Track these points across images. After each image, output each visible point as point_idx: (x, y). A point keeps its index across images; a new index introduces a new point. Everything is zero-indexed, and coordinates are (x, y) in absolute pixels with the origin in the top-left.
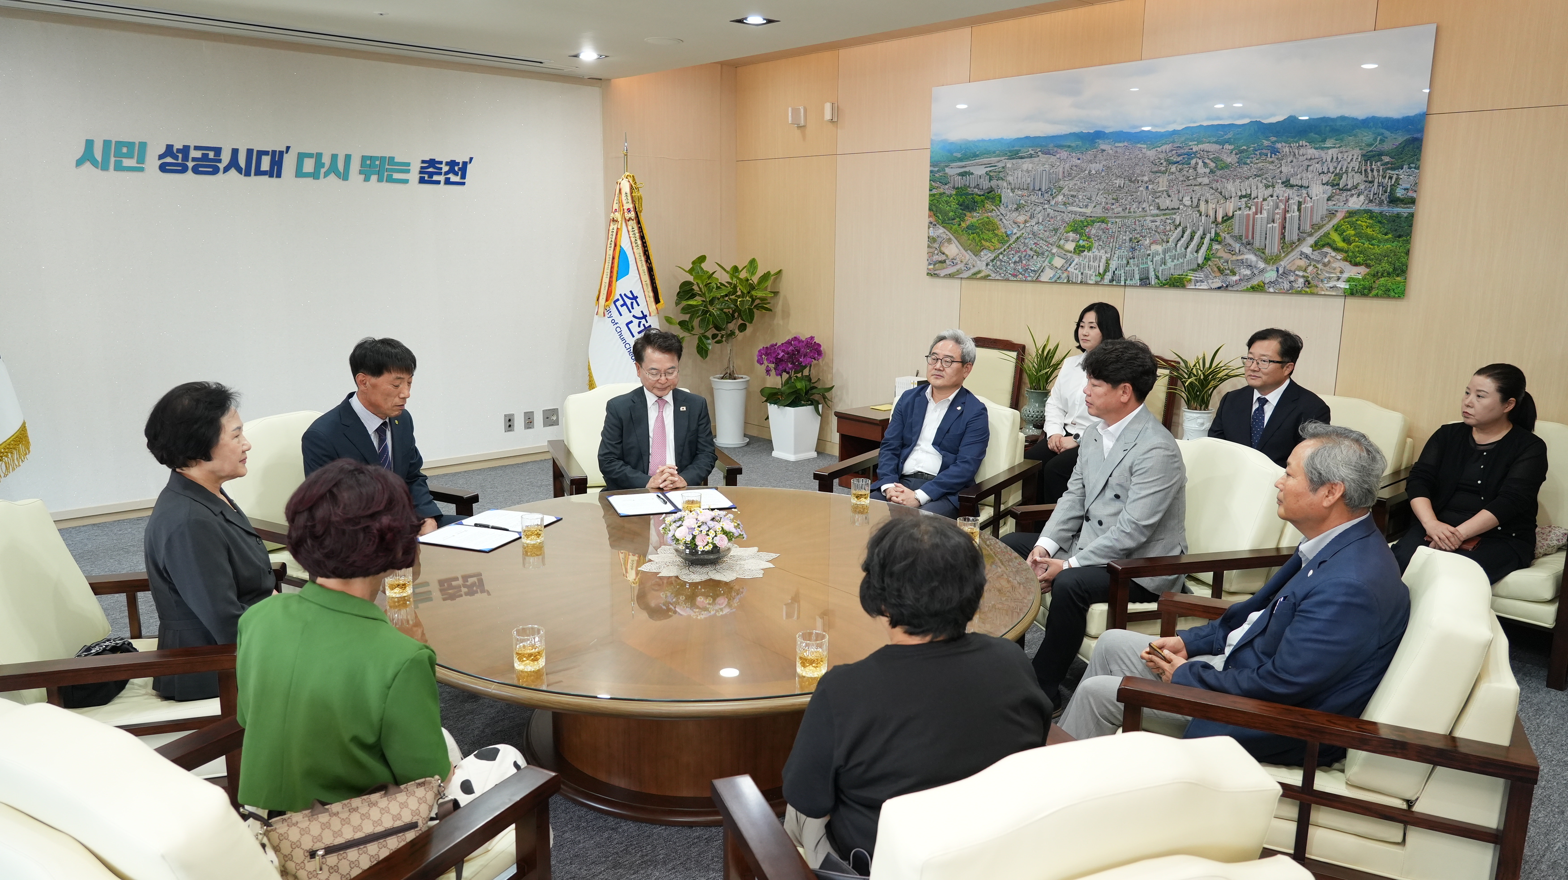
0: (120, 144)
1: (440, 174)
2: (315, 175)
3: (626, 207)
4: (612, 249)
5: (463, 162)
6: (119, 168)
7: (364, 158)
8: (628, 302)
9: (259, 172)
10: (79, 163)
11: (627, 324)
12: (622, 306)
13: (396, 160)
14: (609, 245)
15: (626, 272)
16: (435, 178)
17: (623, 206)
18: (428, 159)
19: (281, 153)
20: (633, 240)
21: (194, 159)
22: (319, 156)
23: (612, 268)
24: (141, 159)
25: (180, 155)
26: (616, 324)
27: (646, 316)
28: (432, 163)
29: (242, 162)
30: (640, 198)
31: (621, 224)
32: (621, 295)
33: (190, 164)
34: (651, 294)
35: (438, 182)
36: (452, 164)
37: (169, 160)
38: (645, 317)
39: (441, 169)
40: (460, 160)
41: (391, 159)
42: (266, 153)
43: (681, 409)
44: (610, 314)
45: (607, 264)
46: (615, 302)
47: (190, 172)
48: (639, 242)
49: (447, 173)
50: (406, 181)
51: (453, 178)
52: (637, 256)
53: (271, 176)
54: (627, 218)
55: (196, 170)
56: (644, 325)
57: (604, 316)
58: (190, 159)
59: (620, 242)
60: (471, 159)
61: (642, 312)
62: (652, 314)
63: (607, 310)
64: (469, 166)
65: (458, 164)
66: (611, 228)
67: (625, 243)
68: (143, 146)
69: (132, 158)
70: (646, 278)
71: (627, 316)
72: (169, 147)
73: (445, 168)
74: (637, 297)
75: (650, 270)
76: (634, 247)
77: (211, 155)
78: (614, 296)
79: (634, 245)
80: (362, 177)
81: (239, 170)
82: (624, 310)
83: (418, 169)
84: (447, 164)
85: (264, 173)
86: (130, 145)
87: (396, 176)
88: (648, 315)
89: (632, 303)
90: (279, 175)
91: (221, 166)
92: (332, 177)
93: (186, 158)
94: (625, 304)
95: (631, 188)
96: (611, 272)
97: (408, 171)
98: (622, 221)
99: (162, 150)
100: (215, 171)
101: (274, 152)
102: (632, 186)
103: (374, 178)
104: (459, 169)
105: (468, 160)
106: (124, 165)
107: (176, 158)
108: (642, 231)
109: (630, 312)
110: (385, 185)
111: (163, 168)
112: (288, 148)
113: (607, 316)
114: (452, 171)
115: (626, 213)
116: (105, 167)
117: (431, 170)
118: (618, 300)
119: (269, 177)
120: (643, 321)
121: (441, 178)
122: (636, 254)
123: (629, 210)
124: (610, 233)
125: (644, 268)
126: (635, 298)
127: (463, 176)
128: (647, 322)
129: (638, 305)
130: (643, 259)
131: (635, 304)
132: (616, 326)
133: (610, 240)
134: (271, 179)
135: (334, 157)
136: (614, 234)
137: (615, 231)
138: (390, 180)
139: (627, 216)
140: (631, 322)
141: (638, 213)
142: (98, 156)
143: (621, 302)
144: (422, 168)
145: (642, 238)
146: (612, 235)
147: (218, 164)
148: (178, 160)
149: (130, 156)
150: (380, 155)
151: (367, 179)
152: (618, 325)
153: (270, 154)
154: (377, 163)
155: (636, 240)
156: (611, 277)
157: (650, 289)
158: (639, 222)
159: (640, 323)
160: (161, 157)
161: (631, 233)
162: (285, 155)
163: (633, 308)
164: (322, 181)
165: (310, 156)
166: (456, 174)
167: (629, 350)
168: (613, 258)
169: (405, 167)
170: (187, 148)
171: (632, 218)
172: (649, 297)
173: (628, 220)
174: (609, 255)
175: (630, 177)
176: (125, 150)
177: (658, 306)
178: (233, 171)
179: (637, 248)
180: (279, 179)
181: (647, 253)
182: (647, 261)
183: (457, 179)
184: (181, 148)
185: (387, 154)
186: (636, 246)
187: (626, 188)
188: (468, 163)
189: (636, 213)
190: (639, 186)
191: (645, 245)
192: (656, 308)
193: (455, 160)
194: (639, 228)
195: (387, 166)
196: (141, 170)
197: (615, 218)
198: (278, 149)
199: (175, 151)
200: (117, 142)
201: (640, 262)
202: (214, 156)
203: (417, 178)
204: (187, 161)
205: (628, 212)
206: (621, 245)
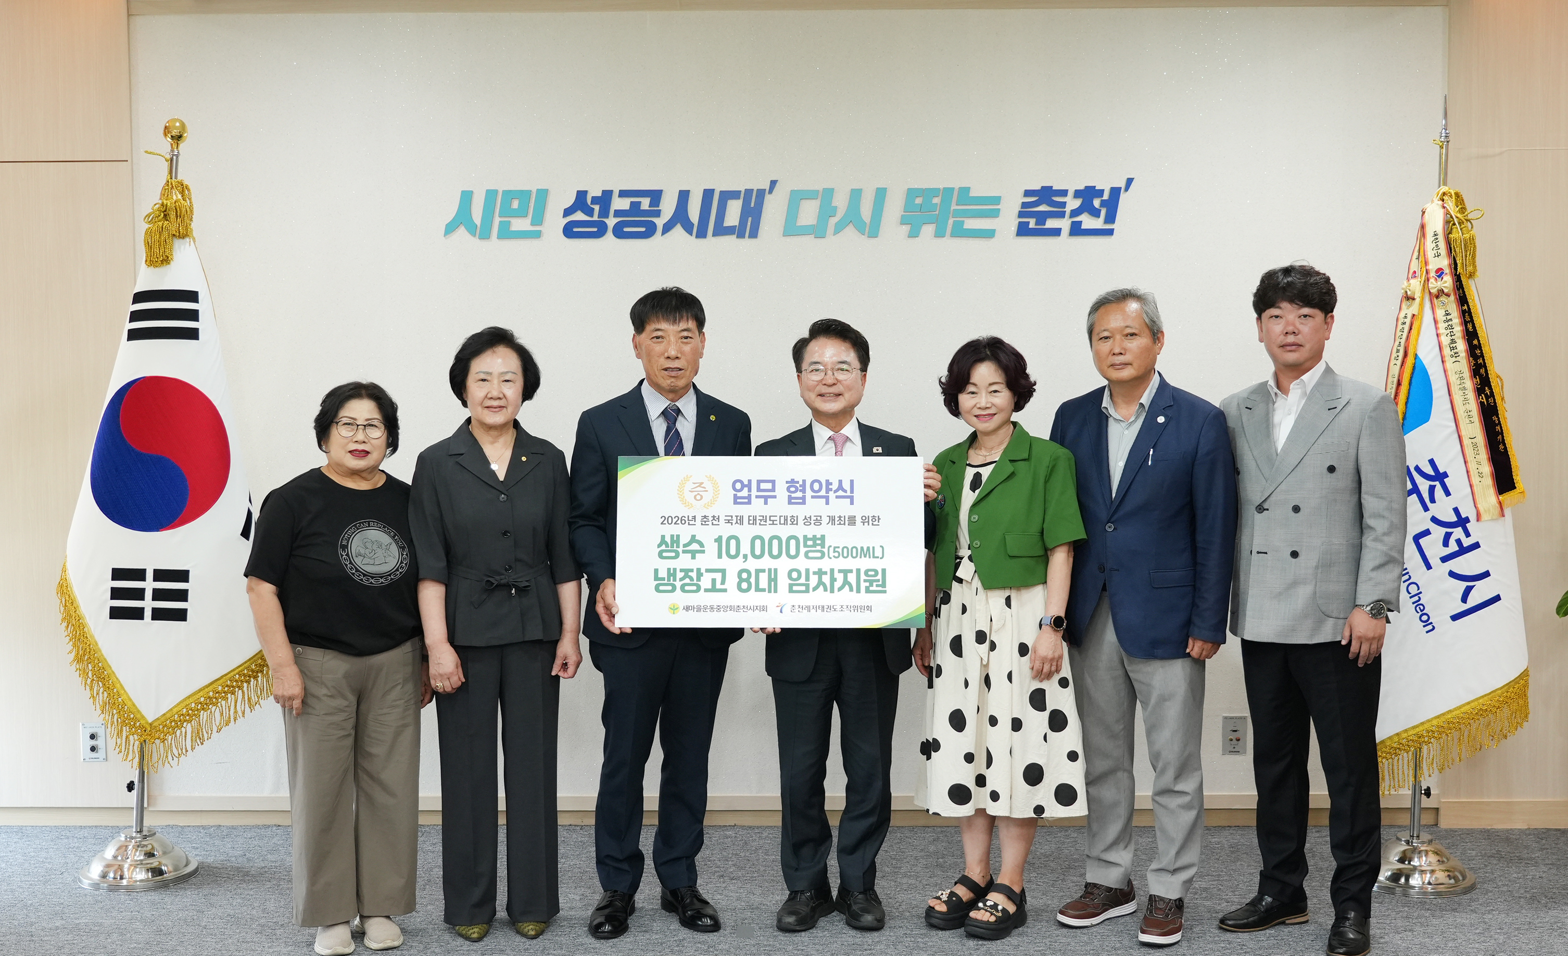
0: (509, 195)
1: (1061, 215)
2: (818, 231)
3: (1433, 266)
4: (1399, 363)
5: (1112, 188)
6: (506, 234)
7: (911, 193)
8: (1424, 485)
9: (721, 230)
10: (450, 229)
11: (1417, 539)
13: (973, 194)
14: (1394, 355)
15: (1424, 416)
16: (1051, 224)
17: (1426, 263)
18: (1038, 188)
19: (761, 193)
21: (618, 213)
22: (828, 193)
24: (538, 219)
25: (597, 208)
27: (1467, 520)
28: (1046, 194)
29: (694, 214)
30: (1470, 245)
31: (1422, 305)
33: (611, 222)
34: (1487, 469)
35: (1056, 232)
36: (1088, 194)
37: (579, 216)
38: (1462, 522)
39: (1063, 205)
40: (1105, 186)
41: (965, 191)
42: (735, 195)
47: (610, 234)
48: (1461, 346)
49: (1075, 213)
50: (989, 234)
51: (1088, 222)
52: (1453, 379)
53: (741, 235)
54: (1434, 291)
55: (619, 233)
56: (1459, 542)
58: (612, 213)
59: (1416, 348)
60: (1130, 181)
61: (1456, 510)
62: (1484, 517)
64: (1124, 197)
65: (1101, 192)
66: (1402, 315)
67: (1427, 348)
68: (543, 194)
69: (526, 216)
70: (1474, 430)
72: (581, 195)
73: (1073, 204)
74: (1445, 475)
75: (1490, 414)
76: (1447, 358)
77: (645, 203)
79: (1447, 351)
80: (906, 228)
81: (688, 228)
83: (1017, 208)
84: (1077, 194)
85: (730, 231)
86: (524, 195)
87: (971, 224)
88: (1473, 518)
89: (1432, 489)
90: (754, 234)
91: (660, 222)
92: (850, 231)
93: (604, 213)
94: (1415, 490)
95: (1449, 223)
97: (995, 214)
98: (1423, 299)
99: (570, 201)
100: (650, 231)
101: (749, 192)
102: (1452, 217)
103: (929, 230)
104: (1103, 204)
105: (1122, 185)
106: (513, 228)
107: (590, 212)
108: (1472, 321)
109: (1426, 509)
110: (950, 244)
111: (569, 231)
112: (773, 183)
114: (1087, 208)
115: (1432, 280)
116: (485, 235)
117: (1043, 208)
119: (738, 237)
120: (1458, 533)
121: (1064, 224)
122: (1449, 373)
123: (1440, 273)
124: (1400, 327)
125: (1469, 405)
126: (1440, 477)
127: (1111, 218)
128: (1468, 534)
129: (1448, 493)
130: (1469, 384)
131: (1439, 491)
133: (1397, 343)
134: (741, 240)
135: (856, 195)
136: (1407, 327)
137: (1408, 321)
138: (960, 233)
139: (1434, 285)
140: (1427, 533)
141: (1463, 279)
142: (477, 216)
144: (1024, 205)
145: (1471, 335)
146: (1402, 331)
147: (655, 220)
148: (592, 216)
149: (521, 213)
150: (940, 185)
151: (914, 234)
153: (742, 195)
154: (936, 200)
157: (1483, 455)
158: (1463, 300)
159: (1448, 536)
160: (568, 212)
161: (1442, 325)
162: (768, 197)
163: (1433, 500)
164: (831, 240)
165: (810, 195)
166: (1095, 213)
168: (1399, 384)
169: (990, 206)
170: (607, 194)
171: (1446, 291)
172: (1480, 475)
173: (1437, 297)
174: (1390, 379)
175: (1451, 196)
176: (515, 204)
177: (1507, 497)
178: (678, 230)
179: (1454, 359)
180: (753, 240)
181: (1482, 371)
182: (1479, 391)
183: (1097, 223)
184: (600, 194)
185: (956, 184)
186: (1452, 356)
187: (1436, 222)
188: (1123, 190)
189: (1458, 279)
190: (1470, 217)
191: (1478, 352)
192: (1500, 503)
193: (1095, 187)
194: (1463, 313)
195: (954, 207)
196: (537, 235)
197: (1409, 293)
198: (755, 186)
199: (589, 201)
200: (506, 193)
201: (1461, 393)
202: (649, 207)
203: (1014, 228)
204: (607, 217)
205: (1439, 276)
206: (1416, 356)
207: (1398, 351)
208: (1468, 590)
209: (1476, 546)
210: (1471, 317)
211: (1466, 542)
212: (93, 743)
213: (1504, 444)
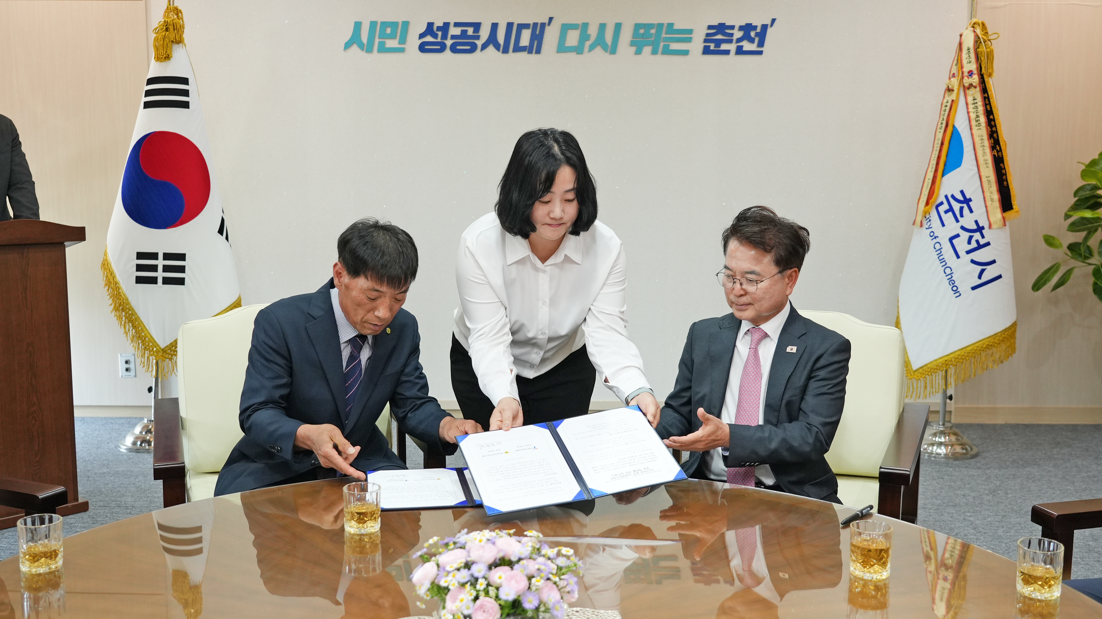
0: (385, 25)
1: (730, 41)
2: (578, 50)
3: (966, 69)
4: (942, 131)
5: (763, 25)
6: (383, 49)
7: (637, 26)
8: (956, 206)
9: (518, 49)
10: (348, 46)
11: (951, 240)
12: (946, 212)
13: (676, 27)
14: (939, 126)
15: (959, 164)
16: (724, 47)
17: (962, 67)
18: (717, 24)
19: (543, 25)
20: (973, 116)
21: (453, 37)
22: (585, 26)
23: (939, 157)
24: (403, 40)
25: (440, 34)
26: (935, 238)
27: (983, 228)
28: (721, 28)
29: (501, 38)
30: (990, 56)
31: (958, 94)
32: (946, 197)
33: (449, 42)
34: (996, 196)
35: (727, 52)
36: (747, 28)
37: (429, 39)
38: (980, 229)
39: (732, 35)
40: (758, 22)
41: (671, 25)
42: (526, 26)
43: (789, 349)
44: (929, 223)
45: (934, 152)
46: (937, 207)
47: (448, 51)
48: (983, 119)
49: (739, 40)
50: (685, 53)
51: (747, 46)
52: (977, 140)
53: (530, 52)
54: (967, 85)
55: (454, 49)
56: (977, 241)
57: (921, 226)
58: (449, 37)
59: (954, 121)
60: (774, 20)
61: (976, 222)
62: (994, 226)
63: (926, 215)
64: (770, 31)
65: (755, 27)
66: (945, 101)
67: (961, 123)
68: (406, 25)
69: (395, 38)
70: (989, 172)
71: (952, 227)
72: (430, 25)
73: (738, 34)
74: (970, 200)
75: (999, 162)
76: (974, 127)
77: (470, 31)
78: (937, 198)
79: (974, 123)
80: (634, 49)
81: (497, 47)
82: (948, 218)
83: (703, 37)
84: (741, 28)
85: (523, 49)
86: (394, 25)
87: (674, 46)
88: (986, 226)
89: (961, 209)
90: (538, 52)
91: (479, 43)
92: (598, 50)
93: (445, 37)
94: (951, 209)
95: (977, 41)
96: (938, 164)
97: (689, 40)
98: (959, 90)
99: (423, 28)
100: (473, 49)
101: (535, 24)
102: (979, 38)
103: (647, 50)
104: (757, 34)
105: (769, 22)
106: (387, 46)
107: (435, 36)
108: (990, 104)
109: (957, 221)
110: (660, 58)
111: (423, 48)
112: (551, 19)
113: (926, 226)
114: (746, 37)
115: (966, 78)
116: (369, 50)
117: (719, 37)
118: (942, 203)
119: (528, 53)
120: (977, 236)
121: (732, 47)
122: (975, 136)
123: (971, 73)
124: (944, 108)
125: (986, 156)
126: (967, 201)
127: (761, 44)
128: (983, 237)
129: (971, 211)
130: (987, 143)
131: (966, 210)
132: (935, 241)
133: (941, 119)
134: (530, 55)
135: (602, 27)
136: (948, 109)
137: (949, 105)
138: (667, 52)
139: (967, 81)
140: (958, 236)
141: (985, 76)
142: (364, 38)
143: (945, 206)
144: (708, 35)
145: (989, 113)
146: (945, 111)
147: (476, 42)
148: (437, 38)
149: (392, 36)
150: (655, 21)
151: (638, 52)
152: (937, 240)
153: (531, 27)
154: (653, 31)
155: (978, 116)
156: (936, 171)
157: (994, 188)
158: (984, 90)
159: (971, 238)
160: (421, 36)
161: (971, 107)
162: (547, 28)
163: (962, 216)
164: (587, 57)
165: (573, 27)
166: (752, 41)
167: (950, 276)
168: (942, 144)
169: (685, 37)
170: (446, 25)
171: (974, 84)
172: (992, 200)
173: (969, 88)
174: (936, 141)
175: (979, 25)
176: (389, 31)
177: (1007, 214)
178: (491, 48)
179: (978, 128)
180: (538, 56)
181: (995, 135)
182: (993, 148)
183: (753, 47)
184: (441, 25)
185: (665, 21)
186: (977, 126)
187: (969, 42)
188: (769, 26)
189: (982, 77)
190: (990, 38)
191: (993, 123)
192: (1004, 218)
193: (752, 24)
194: (985, 98)
195: (664, 35)
196: (402, 50)
197: (950, 87)
198: (539, 21)
199: (435, 29)
200: (383, 23)
201: (982, 148)
202: (473, 33)
203: (701, 48)
204: (446, 39)
205: (970, 76)
206: (954, 127)
207: (942, 123)
208: (982, 271)
209: (988, 244)
210: (989, 101)
211: (982, 242)
212: (127, 366)
213: (1007, 181)
